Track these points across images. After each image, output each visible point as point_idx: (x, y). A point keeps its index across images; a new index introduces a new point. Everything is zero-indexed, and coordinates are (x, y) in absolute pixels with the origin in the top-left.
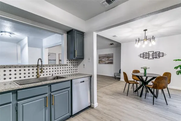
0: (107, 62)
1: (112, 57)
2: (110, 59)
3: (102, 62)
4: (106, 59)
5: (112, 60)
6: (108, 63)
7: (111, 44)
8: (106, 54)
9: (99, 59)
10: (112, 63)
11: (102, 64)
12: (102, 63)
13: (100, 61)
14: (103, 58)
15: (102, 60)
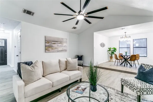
3: (53, 49)
4: (59, 45)
9: (47, 44)
11: (53, 52)
13: (49, 47)
14: (54, 43)
15: (53, 46)
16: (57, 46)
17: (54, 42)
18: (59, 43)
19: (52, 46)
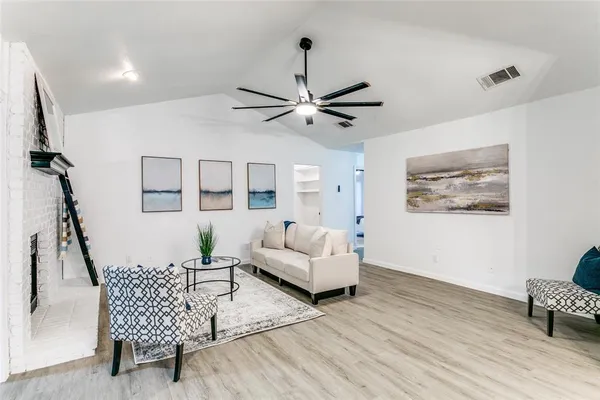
0: (462, 200)
1: (503, 166)
2: (488, 179)
3: (428, 200)
4: (458, 182)
5: (504, 187)
6: (469, 208)
7: (499, 76)
8: (453, 154)
9: (412, 186)
10: (499, 207)
11: (431, 211)
12: (428, 205)
13: (415, 194)
14: (433, 179)
15: (430, 190)
16: (448, 188)
17: (434, 172)
18: (457, 176)
19: (425, 190)
